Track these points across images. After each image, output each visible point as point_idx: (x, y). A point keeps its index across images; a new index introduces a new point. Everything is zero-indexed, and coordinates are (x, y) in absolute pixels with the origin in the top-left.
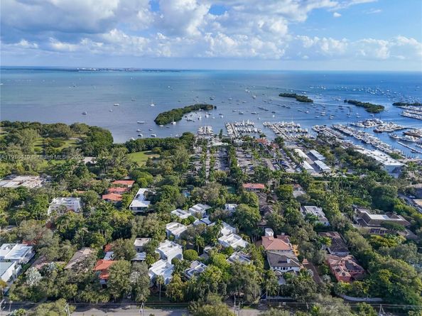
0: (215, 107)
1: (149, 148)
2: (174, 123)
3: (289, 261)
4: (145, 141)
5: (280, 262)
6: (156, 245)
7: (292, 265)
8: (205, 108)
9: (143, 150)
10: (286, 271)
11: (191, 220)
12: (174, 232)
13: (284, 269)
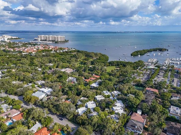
0: (168, 50)
1: (118, 65)
2: (139, 56)
3: (136, 127)
4: (117, 62)
5: (132, 126)
6: (87, 101)
7: (138, 129)
8: (161, 50)
9: (115, 66)
10: (134, 131)
11: (108, 96)
12: (98, 99)
13: (133, 130)
